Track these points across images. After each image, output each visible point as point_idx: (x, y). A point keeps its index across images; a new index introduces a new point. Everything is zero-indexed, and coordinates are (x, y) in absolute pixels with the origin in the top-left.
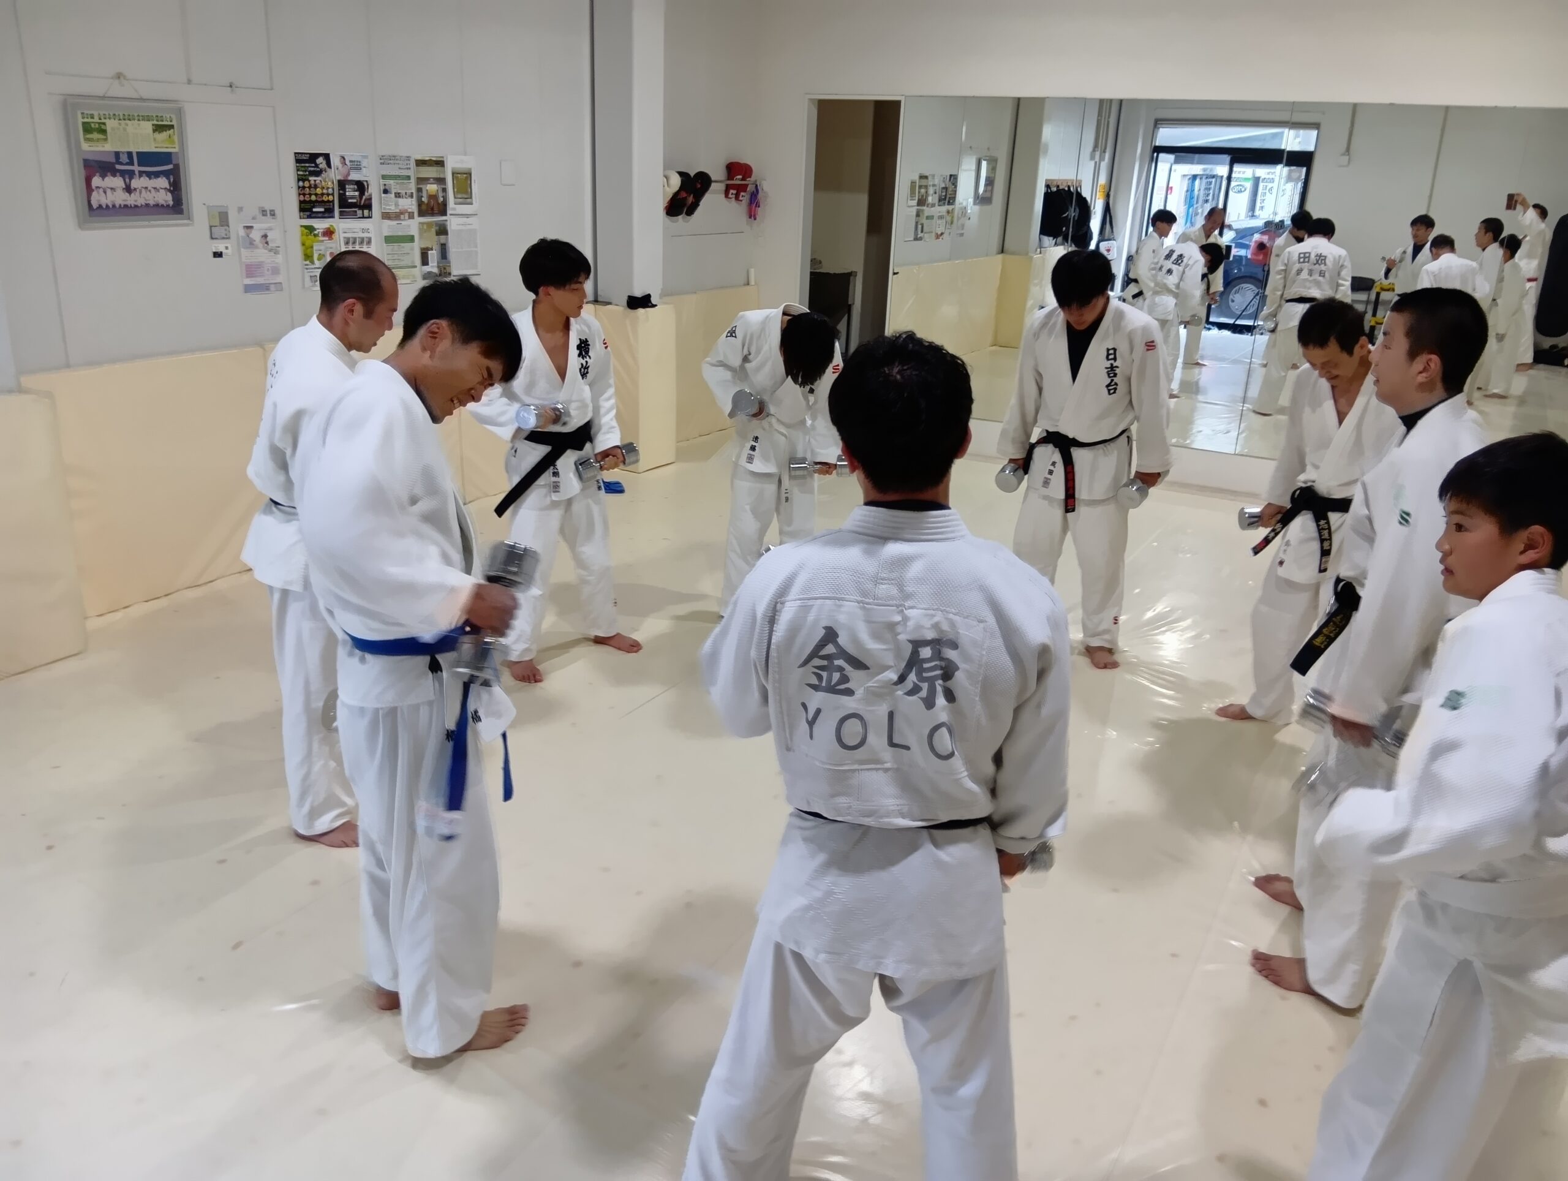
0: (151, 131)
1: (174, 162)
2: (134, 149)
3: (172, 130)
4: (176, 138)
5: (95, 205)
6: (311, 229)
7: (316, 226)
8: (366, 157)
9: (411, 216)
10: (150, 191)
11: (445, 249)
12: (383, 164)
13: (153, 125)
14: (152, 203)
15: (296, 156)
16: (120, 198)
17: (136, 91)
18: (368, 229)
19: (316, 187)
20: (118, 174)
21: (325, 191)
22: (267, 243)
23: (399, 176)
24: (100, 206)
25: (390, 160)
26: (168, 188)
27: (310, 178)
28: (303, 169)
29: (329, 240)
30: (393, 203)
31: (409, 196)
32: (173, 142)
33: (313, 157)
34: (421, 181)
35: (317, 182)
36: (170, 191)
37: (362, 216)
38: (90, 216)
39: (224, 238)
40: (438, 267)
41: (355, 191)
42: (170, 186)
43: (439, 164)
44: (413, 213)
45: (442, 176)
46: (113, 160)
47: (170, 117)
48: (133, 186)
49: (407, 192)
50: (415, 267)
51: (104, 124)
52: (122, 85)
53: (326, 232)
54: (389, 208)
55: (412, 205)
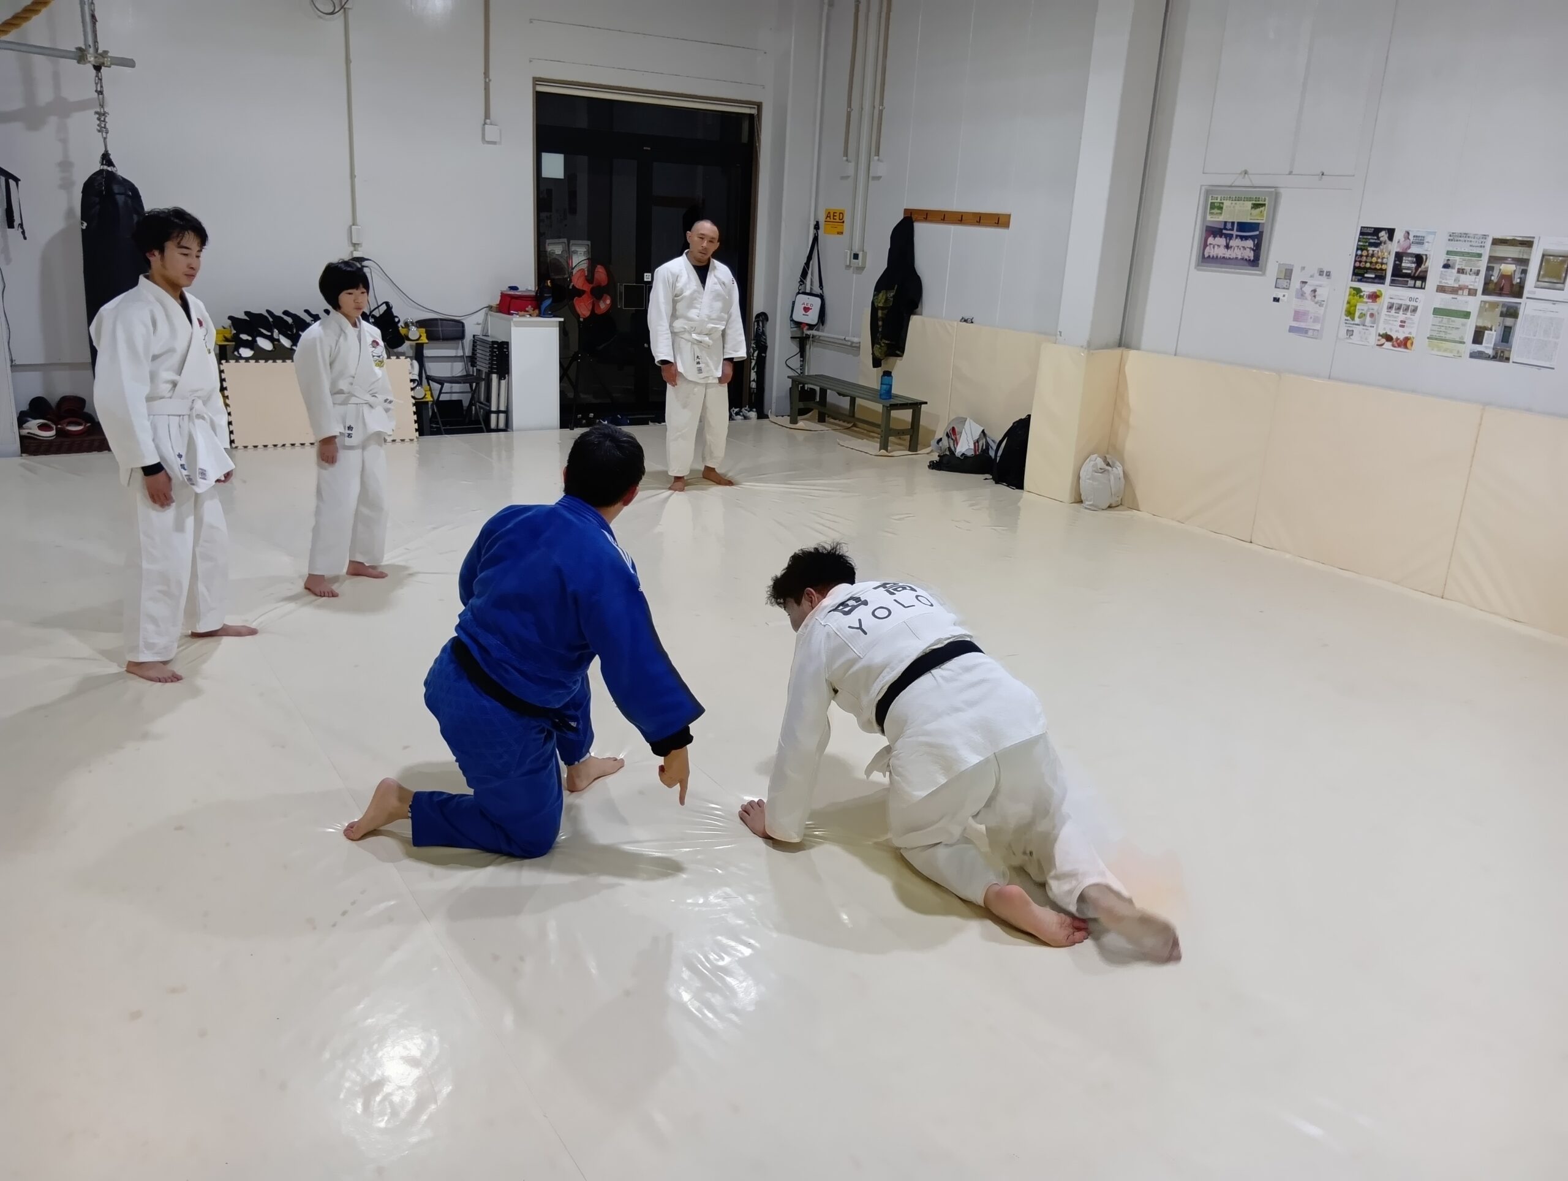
0: (1250, 208)
1: (1260, 229)
2: (1236, 220)
3: (1264, 208)
4: (1265, 212)
5: (1206, 255)
6: (1358, 291)
7: (1363, 289)
8: (1434, 233)
9: (1472, 292)
10: (1240, 249)
11: (1510, 333)
12: (1452, 240)
13: (1252, 204)
14: (1240, 257)
15: (1361, 230)
16: (1221, 252)
17: (1251, 181)
18: (1417, 298)
19: (1373, 256)
20: (1223, 236)
21: (1380, 260)
22: (1315, 296)
23: (1469, 253)
24: (1209, 256)
25: (1460, 237)
26: (1252, 247)
27: (1369, 249)
28: (1364, 240)
29: (1372, 302)
30: (1453, 278)
31: (1475, 273)
32: (1263, 216)
33: (1377, 231)
34: (1493, 259)
35: (1375, 252)
36: (1253, 250)
37: (1413, 286)
38: (1202, 262)
39: (1284, 288)
40: (1494, 349)
41: (1414, 263)
42: (1254, 246)
43: (1525, 244)
44: (1476, 290)
45: (1525, 257)
46: (1222, 227)
47: (1265, 199)
48: (1231, 244)
49: (1473, 268)
50: (1464, 343)
51: (1223, 203)
52: (1244, 177)
53: (1372, 295)
54: (1445, 281)
55: (1475, 282)
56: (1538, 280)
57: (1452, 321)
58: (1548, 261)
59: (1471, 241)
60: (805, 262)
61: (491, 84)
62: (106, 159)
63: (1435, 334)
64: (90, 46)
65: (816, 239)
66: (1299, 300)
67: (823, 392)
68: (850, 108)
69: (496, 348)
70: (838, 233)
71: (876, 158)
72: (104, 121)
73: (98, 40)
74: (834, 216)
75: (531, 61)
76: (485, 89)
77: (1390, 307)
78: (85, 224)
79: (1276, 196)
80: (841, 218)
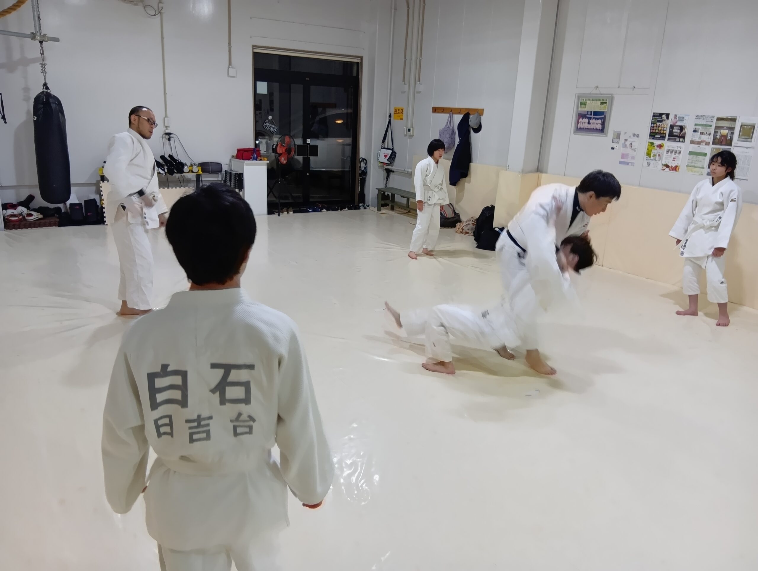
0: (600, 104)
1: (605, 114)
2: (593, 110)
3: (606, 104)
4: (607, 106)
5: (579, 127)
6: (652, 144)
7: (654, 143)
8: (689, 115)
9: (707, 144)
10: (595, 124)
12: (697, 119)
13: (601, 102)
14: (595, 128)
15: (653, 114)
16: (586, 126)
17: (600, 91)
18: (681, 147)
19: (659, 127)
20: (587, 118)
21: (662, 129)
22: (631, 147)
23: (705, 125)
25: (701, 117)
27: (657, 123)
28: (655, 119)
29: (659, 149)
30: (698, 137)
31: (708, 134)
32: (606, 108)
33: (661, 115)
34: (717, 128)
35: (660, 125)
36: (601, 124)
37: (678, 141)
38: (577, 130)
39: (616, 143)
41: (679, 130)
42: (602, 123)
43: (733, 120)
44: (709, 143)
45: (733, 126)
46: (586, 113)
47: (607, 100)
48: (590, 122)
49: (708, 132)
50: (704, 168)
51: (586, 102)
52: (596, 90)
53: (659, 146)
54: (695, 138)
55: (709, 138)
56: (739, 137)
57: (698, 158)
58: (744, 128)
59: (706, 119)
60: (384, 133)
61: (232, 48)
62: (45, 85)
63: (690, 164)
64: (37, 32)
65: (390, 122)
66: (624, 148)
67: (393, 195)
68: (406, 58)
69: (236, 176)
70: (400, 119)
71: (418, 83)
72: (44, 68)
73: (41, 29)
74: (398, 111)
75: (251, 37)
76: (229, 51)
77: (668, 151)
78: (36, 118)
79: (612, 99)
80: (402, 112)
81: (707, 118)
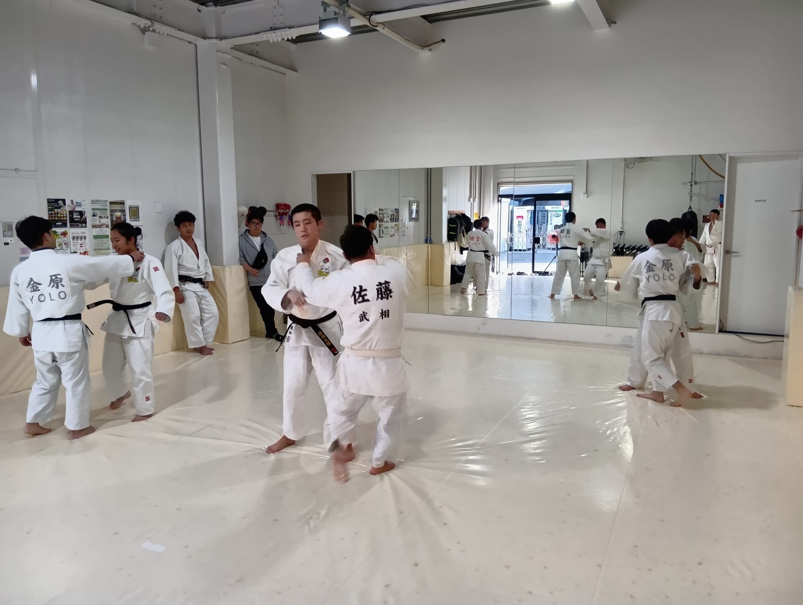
7: (57, 231)
8: (84, 200)
9: (107, 226)
12: (93, 203)
15: (48, 200)
18: (85, 232)
19: (58, 213)
21: (62, 215)
23: (101, 209)
25: (96, 201)
27: (55, 210)
28: (51, 206)
29: (64, 237)
30: (98, 221)
31: (106, 218)
33: (57, 201)
34: (112, 211)
35: (58, 211)
37: (81, 226)
39: (10, 236)
41: (79, 215)
43: (122, 204)
44: (109, 225)
45: (123, 209)
49: (105, 216)
50: (109, 249)
53: (63, 234)
54: (96, 223)
55: (108, 222)
56: (130, 218)
57: (103, 240)
58: (131, 210)
63: (97, 247)
77: (74, 238)
81: (102, 203)
